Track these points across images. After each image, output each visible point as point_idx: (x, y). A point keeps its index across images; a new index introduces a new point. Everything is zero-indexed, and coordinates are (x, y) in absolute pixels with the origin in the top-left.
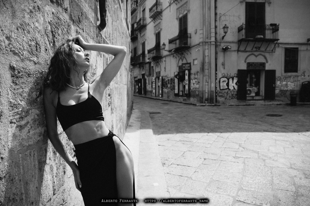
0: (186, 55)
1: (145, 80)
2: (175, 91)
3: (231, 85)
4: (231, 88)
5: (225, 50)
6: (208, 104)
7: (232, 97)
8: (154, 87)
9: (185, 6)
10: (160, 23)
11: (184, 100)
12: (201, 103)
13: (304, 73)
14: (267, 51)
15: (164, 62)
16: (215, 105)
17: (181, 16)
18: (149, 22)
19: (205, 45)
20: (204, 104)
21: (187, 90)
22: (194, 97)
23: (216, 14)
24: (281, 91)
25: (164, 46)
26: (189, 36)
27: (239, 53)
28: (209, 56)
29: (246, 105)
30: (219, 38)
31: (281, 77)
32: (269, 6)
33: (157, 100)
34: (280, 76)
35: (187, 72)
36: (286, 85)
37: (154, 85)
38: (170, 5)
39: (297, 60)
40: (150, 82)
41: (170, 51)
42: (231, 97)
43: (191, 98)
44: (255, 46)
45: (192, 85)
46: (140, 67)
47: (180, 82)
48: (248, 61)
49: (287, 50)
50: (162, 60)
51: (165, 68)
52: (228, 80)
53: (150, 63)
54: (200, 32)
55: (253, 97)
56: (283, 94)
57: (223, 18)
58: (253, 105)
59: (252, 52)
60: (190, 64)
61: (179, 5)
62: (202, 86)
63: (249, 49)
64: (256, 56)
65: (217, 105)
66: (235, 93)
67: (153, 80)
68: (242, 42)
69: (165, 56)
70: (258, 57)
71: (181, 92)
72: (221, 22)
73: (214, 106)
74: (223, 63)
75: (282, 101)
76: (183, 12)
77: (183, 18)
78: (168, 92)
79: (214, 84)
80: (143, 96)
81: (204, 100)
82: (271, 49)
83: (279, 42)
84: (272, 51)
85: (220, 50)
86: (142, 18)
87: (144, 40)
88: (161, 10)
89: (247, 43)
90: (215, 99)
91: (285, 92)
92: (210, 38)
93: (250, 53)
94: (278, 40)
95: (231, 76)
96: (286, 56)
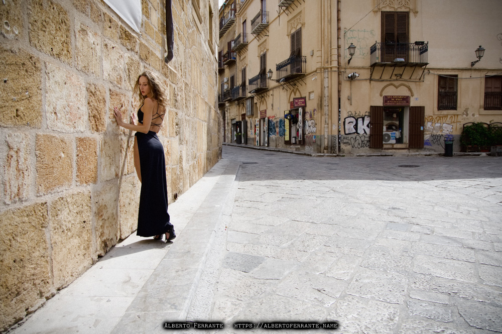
0: (299, 85)
1: (246, 123)
2: (286, 137)
3: (360, 128)
4: (361, 131)
5: (352, 78)
6: (327, 154)
7: (362, 145)
8: (257, 132)
9: (298, 17)
10: (266, 40)
11: (297, 149)
12: (318, 153)
13: (466, 110)
14: (411, 80)
15: (271, 97)
16: (338, 155)
17: (293, 31)
18: (252, 40)
19: (324, 72)
20: (322, 154)
21: (300, 135)
22: (310, 144)
23: (339, 29)
24: (433, 136)
25: (271, 74)
26: (303, 59)
27: (372, 82)
28: (330, 87)
29: (382, 156)
30: (343, 62)
31: (432, 117)
32: (415, 16)
33: (261, 151)
34: (432, 115)
35: (300, 110)
36: (441, 127)
37: (258, 129)
38: (279, 16)
39: (456, 92)
40: (253, 126)
41: (278, 81)
42: (360, 144)
43: (306, 147)
44: (395, 73)
45: (307, 128)
46: (239, 104)
47: (292, 125)
48: (384, 94)
49: (441, 78)
50: (268, 93)
51: (272, 105)
52: (357, 120)
53: (252, 98)
54: (317, 54)
55: (392, 144)
56: (436, 140)
57: (349, 34)
58: (392, 156)
59: (390, 81)
60: (305, 98)
61: (291, 16)
62: (320, 129)
63: (386, 76)
64: (397, 87)
65: (340, 156)
66: (367, 139)
67: (257, 123)
68: (376, 68)
69: (273, 89)
70: (399, 88)
71: (294, 138)
72: (346, 39)
73: (336, 156)
74: (349, 96)
75: (435, 151)
76: (295, 26)
77: (295, 35)
78: (276, 140)
79: (337, 127)
80: (243, 145)
81: (322, 148)
82: (419, 77)
83: (428, 66)
84: (420, 79)
85: (345, 79)
86: (242, 34)
87: (245, 66)
88: (268, 23)
89: (382, 68)
90: (337, 147)
91: (439, 138)
92: (331, 62)
93: (388, 83)
94: (427, 64)
95: (361, 115)
96: (440, 86)
